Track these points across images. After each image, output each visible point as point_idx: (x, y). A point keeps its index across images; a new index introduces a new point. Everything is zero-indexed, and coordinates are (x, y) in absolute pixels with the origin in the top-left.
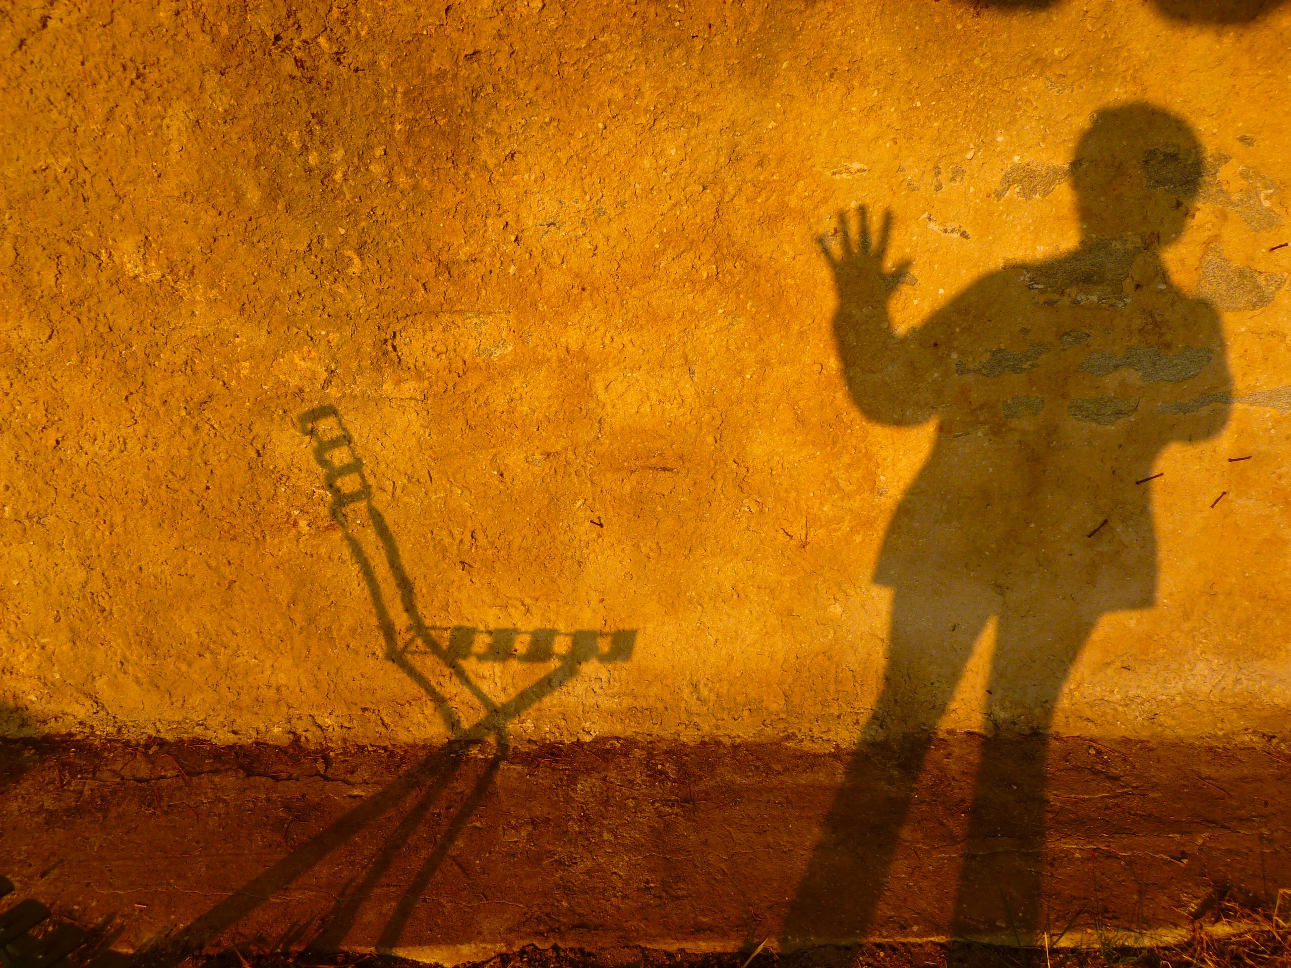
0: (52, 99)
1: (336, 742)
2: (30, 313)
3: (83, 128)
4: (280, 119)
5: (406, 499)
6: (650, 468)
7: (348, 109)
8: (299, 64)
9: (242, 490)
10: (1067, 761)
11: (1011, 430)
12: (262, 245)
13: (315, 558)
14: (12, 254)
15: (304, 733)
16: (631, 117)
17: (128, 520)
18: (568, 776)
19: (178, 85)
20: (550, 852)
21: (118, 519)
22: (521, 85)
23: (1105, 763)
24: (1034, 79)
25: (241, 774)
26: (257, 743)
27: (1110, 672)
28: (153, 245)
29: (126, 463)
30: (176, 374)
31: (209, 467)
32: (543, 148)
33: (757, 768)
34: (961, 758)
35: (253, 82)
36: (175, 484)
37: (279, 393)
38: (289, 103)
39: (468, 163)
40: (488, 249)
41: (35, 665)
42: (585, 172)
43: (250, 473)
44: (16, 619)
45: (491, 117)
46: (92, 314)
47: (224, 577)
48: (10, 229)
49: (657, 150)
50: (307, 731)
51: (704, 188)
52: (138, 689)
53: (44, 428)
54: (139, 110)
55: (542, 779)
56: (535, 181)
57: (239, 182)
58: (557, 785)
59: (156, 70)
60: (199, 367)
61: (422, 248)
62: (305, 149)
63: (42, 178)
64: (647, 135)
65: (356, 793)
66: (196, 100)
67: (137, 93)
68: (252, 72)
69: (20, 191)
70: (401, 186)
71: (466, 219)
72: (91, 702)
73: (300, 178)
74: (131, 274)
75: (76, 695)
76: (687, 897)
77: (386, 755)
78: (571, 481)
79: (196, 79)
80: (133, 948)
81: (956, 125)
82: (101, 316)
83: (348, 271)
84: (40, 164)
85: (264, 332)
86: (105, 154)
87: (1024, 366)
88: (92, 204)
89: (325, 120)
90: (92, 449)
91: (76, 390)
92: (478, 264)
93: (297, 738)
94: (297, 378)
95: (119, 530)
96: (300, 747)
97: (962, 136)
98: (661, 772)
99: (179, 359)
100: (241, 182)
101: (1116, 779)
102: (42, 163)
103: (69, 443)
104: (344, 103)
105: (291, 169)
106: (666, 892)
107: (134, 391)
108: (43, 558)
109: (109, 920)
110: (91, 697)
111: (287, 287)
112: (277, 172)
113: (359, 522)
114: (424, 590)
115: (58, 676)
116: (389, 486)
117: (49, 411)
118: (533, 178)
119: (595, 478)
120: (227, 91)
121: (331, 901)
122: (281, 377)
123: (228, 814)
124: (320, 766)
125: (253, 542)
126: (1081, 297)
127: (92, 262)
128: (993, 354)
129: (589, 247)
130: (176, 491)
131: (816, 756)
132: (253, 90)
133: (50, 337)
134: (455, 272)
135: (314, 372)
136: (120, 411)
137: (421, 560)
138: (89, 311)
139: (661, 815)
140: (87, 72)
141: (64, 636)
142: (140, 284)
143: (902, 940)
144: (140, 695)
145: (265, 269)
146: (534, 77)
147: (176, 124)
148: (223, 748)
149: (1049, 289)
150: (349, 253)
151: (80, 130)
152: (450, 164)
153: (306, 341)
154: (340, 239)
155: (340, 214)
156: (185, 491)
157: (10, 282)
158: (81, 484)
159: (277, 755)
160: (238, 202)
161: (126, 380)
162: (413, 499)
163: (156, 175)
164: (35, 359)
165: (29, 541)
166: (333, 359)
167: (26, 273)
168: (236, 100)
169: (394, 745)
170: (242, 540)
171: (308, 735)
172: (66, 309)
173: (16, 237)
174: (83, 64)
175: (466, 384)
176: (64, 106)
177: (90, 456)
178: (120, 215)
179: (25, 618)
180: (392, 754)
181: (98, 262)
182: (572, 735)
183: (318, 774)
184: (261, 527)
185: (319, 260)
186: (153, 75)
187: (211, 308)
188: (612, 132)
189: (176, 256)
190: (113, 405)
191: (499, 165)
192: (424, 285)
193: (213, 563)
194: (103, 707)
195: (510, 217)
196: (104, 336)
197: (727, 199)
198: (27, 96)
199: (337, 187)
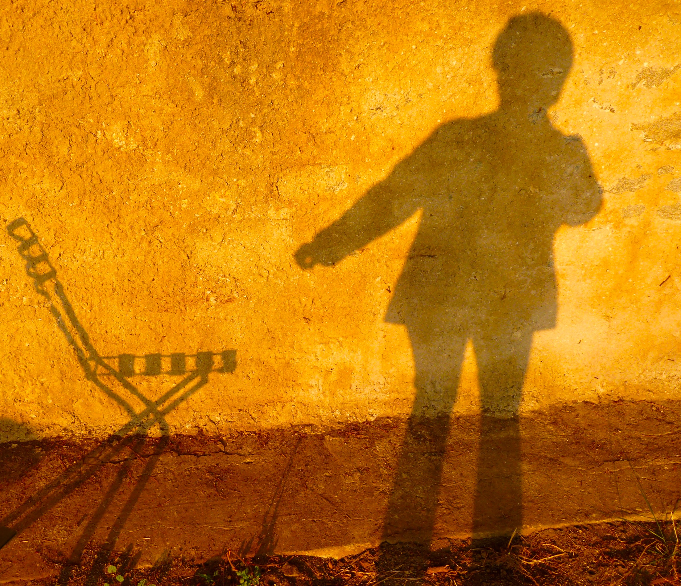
0: (73, 33)
1: (225, 431)
2: (50, 173)
3: (92, 52)
4: (218, 45)
5: (275, 281)
6: (421, 256)
7: (263, 38)
8: (234, 9)
9: (176, 280)
10: (642, 415)
11: (625, 225)
12: (201, 126)
13: (216, 320)
14: (39, 135)
15: (205, 427)
16: (432, 42)
17: (102, 303)
18: (369, 442)
19: (156, 24)
20: (376, 487)
21: (96, 302)
22: (369, 22)
23: (662, 414)
24: (661, 16)
25: (175, 454)
26: (177, 435)
27: (661, 363)
28: (133, 127)
29: (104, 266)
30: (140, 209)
31: (156, 267)
32: (378, 61)
33: (474, 429)
34: (584, 417)
35: (204, 21)
36: (133, 278)
37: (206, 219)
38: (225, 34)
39: (333, 71)
40: (340, 125)
41: (36, 396)
42: (402, 76)
43: (182, 269)
44: (24, 368)
45: (349, 43)
46: (89, 172)
47: (158, 335)
48: (38, 118)
49: (445, 62)
50: (206, 425)
51: (470, 84)
52: (101, 406)
53: (52, 246)
54: (131, 39)
55: (354, 444)
56: (372, 82)
57: (191, 86)
58: (365, 448)
59: (142, 13)
60: (155, 204)
61: (300, 125)
62: (233, 63)
63: (63, 84)
64: (440, 52)
65: (248, 460)
66: (167, 33)
67: (130, 28)
68: (204, 14)
69: (48, 93)
70: (291, 86)
71: (328, 107)
72: (71, 416)
73: (228, 82)
74: (117, 146)
75: (61, 412)
76: (463, 507)
77: (256, 436)
78: (374, 266)
79: (168, 19)
80: (151, 564)
81: (616, 45)
82: (95, 174)
83: (253, 140)
84: (62, 76)
85: (199, 181)
86: (105, 69)
87: (636, 188)
88: (95, 101)
89: (247, 44)
90: (82, 258)
91: (75, 222)
92: (332, 134)
93: (201, 431)
94: (217, 209)
95: (96, 308)
96: (204, 435)
97: (618, 51)
98: (421, 436)
99: (143, 199)
100: (192, 86)
101: (671, 423)
102: (64, 75)
103: (68, 255)
104: (260, 34)
105: (223, 76)
106: (451, 505)
107: (113, 221)
108: (46, 328)
109: (130, 548)
110: (71, 413)
111: (215, 152)
112: (214, 79)
113: (245, 296)
114: (280, 336)
115: (50, 401)
116: (265, 274)
117: (56, 235)
118: (371, 80)
119: (389, 263)
120: (187, 26)
121: (259, 527)
122: (208, 208)
123: (176, 479)
124: (221, 446)
125: (179, 312)
126: (672, 146)
127: (92, 140)
128: (620, 181)
129: (399, 122)
130: (133, 282)
131: (504, 421)
132: (204, 26)
133: (62, 188)
134: (318, 140)
135: (227, 204)
136: (103, 233)
137: (280, 318)
138: (87, 170)
139: (431, 461)
140: (98, 15)
141: (56, 376)
142: (122, 152)
143: (589, 522)
144: (102, 410)
145: (202, 141)
146: (378, 17)
147: (152, 49)
148: (157, 439)
149: (655, 142)
150: (255, 129)
151: (90, 53)
152: (322, 72)
153: (224, 185)
154: (250, 121)
155: (251, 105)
156: (139, 282)
157: (38, 153)
158: (73, 281)
159: (192, 441)
160: (189, 98)
161: (108, 214)
162: (279, 281)
163: (138, 82)
164: (50, 202)
165: (38, 318)
166: (240, 196)
167: (48, 147)
168: (193, 32)
169: (260, 430)
170: (172, 311)
171: (207, 427)
172: (73, 170)
173: (43, 123)
174: (95, 9)
175: (318, 209)
176: (80, 37)
177: (80, 262)
178: (112, 108)
179: (31, 366)
180: (260, 436)
181: (95, 139)
182: (363, 417)
183: (220, 451)
184: (184, 302)
185: (236, 135)
186: (139, 17)
187: (165, 166)
188: (420, 51)
189: (147, 134)
190: (98, 230)
191: (352, 72)
192: (300, 148)
193: (153, 326)
194: (78, 418)
195: (354, 105)
196: (96, 186)
197: (482, 91)
198: (57, 31)
199: (251, 87)
